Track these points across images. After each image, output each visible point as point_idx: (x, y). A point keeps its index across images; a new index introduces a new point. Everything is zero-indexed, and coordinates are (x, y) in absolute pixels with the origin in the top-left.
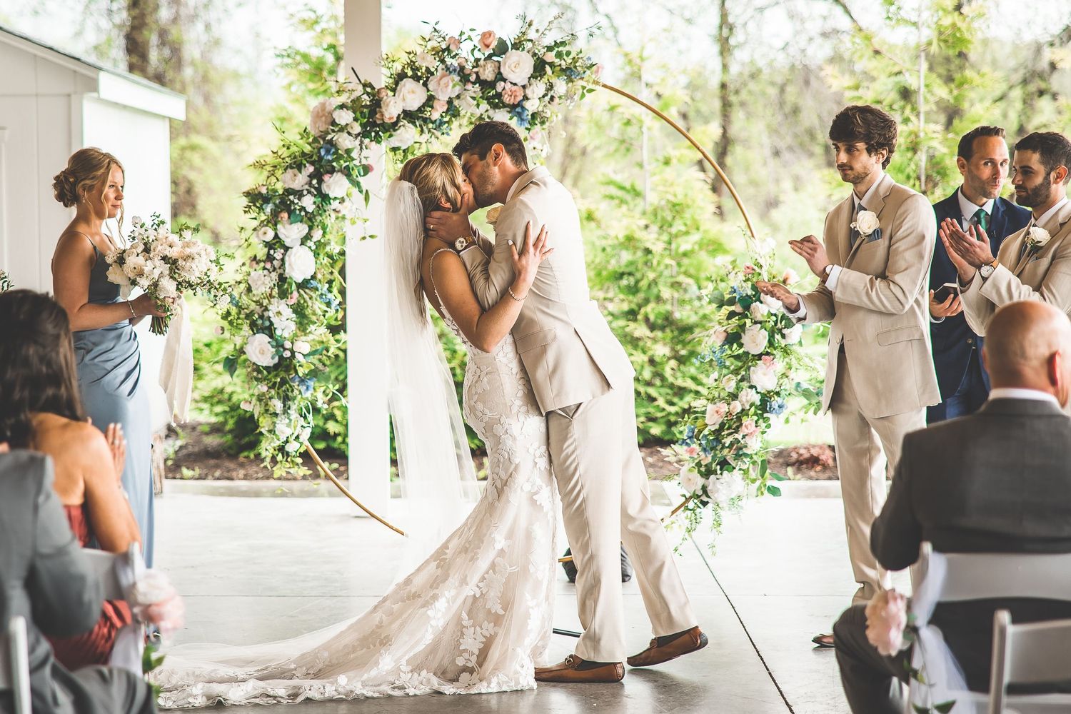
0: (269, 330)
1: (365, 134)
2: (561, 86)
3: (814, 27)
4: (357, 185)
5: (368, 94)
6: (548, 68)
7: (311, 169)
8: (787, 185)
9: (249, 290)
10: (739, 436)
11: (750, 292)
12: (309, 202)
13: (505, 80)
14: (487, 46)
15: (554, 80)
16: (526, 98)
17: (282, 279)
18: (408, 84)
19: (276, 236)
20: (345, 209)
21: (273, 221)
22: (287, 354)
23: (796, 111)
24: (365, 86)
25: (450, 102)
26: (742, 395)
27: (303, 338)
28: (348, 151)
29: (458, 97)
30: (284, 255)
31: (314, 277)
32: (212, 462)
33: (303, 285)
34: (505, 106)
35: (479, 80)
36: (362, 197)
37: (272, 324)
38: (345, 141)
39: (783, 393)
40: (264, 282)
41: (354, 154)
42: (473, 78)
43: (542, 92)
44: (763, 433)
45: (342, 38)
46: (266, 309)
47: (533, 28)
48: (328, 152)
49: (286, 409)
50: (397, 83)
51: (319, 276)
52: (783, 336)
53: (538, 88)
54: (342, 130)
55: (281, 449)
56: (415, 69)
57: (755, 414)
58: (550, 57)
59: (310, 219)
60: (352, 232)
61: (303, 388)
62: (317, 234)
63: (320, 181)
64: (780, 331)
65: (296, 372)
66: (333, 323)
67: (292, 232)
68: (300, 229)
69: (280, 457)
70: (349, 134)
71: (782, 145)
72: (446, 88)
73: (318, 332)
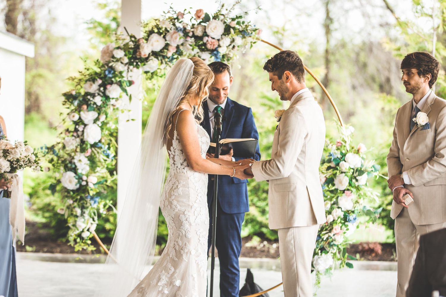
0: (75, 170)
1: (130, 63)
2: (239, 40)
3: (376, 21)
4: (125, 91)
5: (133, 41)
6: (232, 30)
7: (100, 82)
8: (359, 104)
9: (64, 147)
10: (331, 234)
11: (339, 156)
12: (98, 100)
13: (208, 36)
14: (199, 17)
15: (235, 37)
16: (219, 46)
17: (83, 142)
18: (155, 37)
19: (80, 118)
20: (118, 104)
21: (79, 109)
22: (84, 183)
23: (365, 65)
24: (131, 37)
25: (178, 47)
26: (334, 212)
27: (93, 174)
28: (121, 73)
29: (182, 44)
30: (84, 128)
31: (100, 141)
32: (42, 243)
33: (94, 146)
34: (208, 50)
35: (194, 36)
36: (128, 98)
37: (76, 166)
38: (119, 67)
39: (356, 212)
40: (73, 143)
41: (124, 74)
42: (191, 34)
43: (229, 43)
44: (344, 233)
45: (120, 14)
46: (73, 158)
47: (225, 8)
48: (110, 72)
49: (83, 213)
50: (149, 36)
51: (103, 141)
52: (357, 180)
53: (226, 41)
54: (118, 61)
55: (79, 235)
56: (159, 29)
57: (341, 222)
58: (234, 24)
59: (99, 109)
60: (122, 117)
61: (92, 202)
62: (103, 118)
63: (105, 89)
64: (355, 178)
65: (89, 193)
66: (110, 167)
67: (88, 116)
68: (93, 115)
69: (78, 240)
70: (122, 63)
71: (357, 84)
72: (176, 40)
73: (102, 171)
